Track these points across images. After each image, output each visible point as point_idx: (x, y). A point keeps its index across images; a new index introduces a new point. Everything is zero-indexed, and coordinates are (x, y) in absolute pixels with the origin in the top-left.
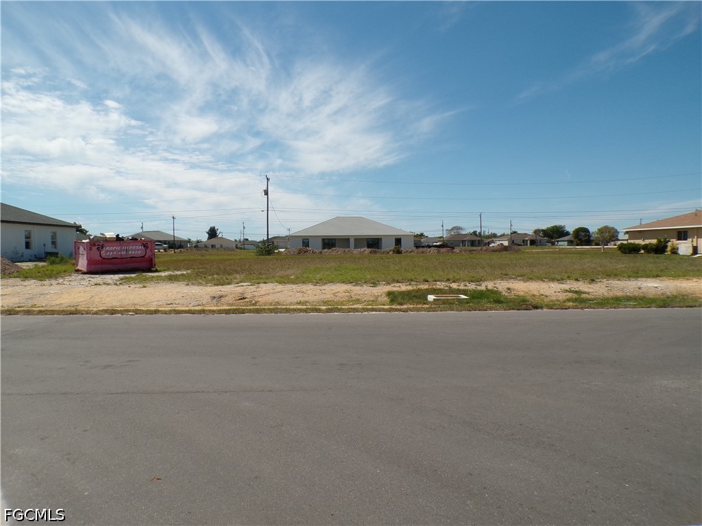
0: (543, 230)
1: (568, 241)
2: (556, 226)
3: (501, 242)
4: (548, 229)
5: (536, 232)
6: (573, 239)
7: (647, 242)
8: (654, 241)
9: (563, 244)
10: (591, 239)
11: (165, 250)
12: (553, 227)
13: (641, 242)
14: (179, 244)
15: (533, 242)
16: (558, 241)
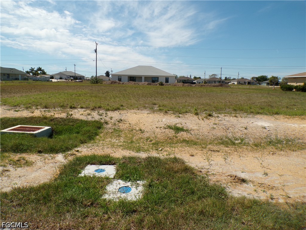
0: (256, 78)
1: (267, 83)
2: (263, 76)
3: (234, 82)
4: (259, 77)
5: (253, 78)
6: (269, 82)
7: (298, 84)
8: (302, 84)
9: (264, 85)
10: (279, 82)
11: (72, 80)
12: (261, 76)
13: (295, 84)
14: (80, 77)
15: (249, 83)
16: (262, 83)
